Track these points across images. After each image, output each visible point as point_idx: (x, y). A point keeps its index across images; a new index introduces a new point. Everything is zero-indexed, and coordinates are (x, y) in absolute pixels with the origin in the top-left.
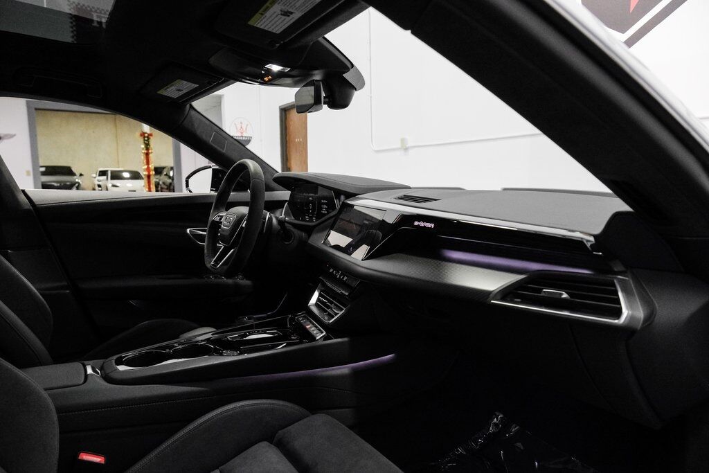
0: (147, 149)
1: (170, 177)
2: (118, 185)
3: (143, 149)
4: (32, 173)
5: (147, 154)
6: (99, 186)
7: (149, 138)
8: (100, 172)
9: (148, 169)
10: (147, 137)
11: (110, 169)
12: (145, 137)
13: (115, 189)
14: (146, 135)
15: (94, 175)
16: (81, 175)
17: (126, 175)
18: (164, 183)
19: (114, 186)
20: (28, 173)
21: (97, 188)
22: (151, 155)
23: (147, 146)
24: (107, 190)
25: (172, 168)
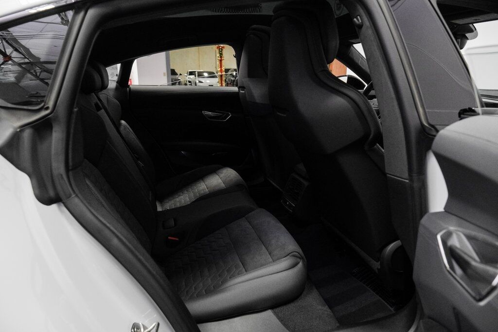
0: (221, 57)
1: (233, 76)
2: (203, 81)
3: (218, 57)
4: (166, 74)
5: (221, 61)
6: (190, 82)
7: (222, 50)
8: (190, 72)
9: (221, 71)
10: (221, 49)
11: (197, 70)
12: (220, 49)
13: (201, 84)
14: (221, 48)
15: (186, 75)
16: (180, 74)
17: (206, 75)
18: (229, 80)
19: (200, 82)
20: (164, 74)
21: (188, 83)
22: (223, 61)
23: (221, 55)
24: (196, 85)
25: (235, 70)
